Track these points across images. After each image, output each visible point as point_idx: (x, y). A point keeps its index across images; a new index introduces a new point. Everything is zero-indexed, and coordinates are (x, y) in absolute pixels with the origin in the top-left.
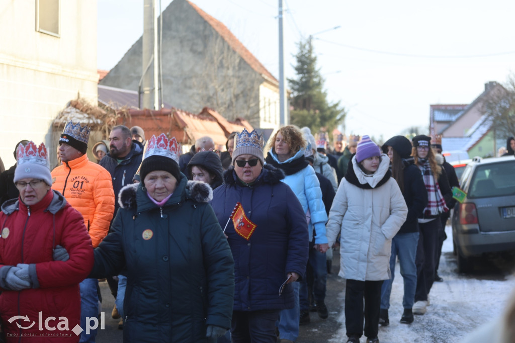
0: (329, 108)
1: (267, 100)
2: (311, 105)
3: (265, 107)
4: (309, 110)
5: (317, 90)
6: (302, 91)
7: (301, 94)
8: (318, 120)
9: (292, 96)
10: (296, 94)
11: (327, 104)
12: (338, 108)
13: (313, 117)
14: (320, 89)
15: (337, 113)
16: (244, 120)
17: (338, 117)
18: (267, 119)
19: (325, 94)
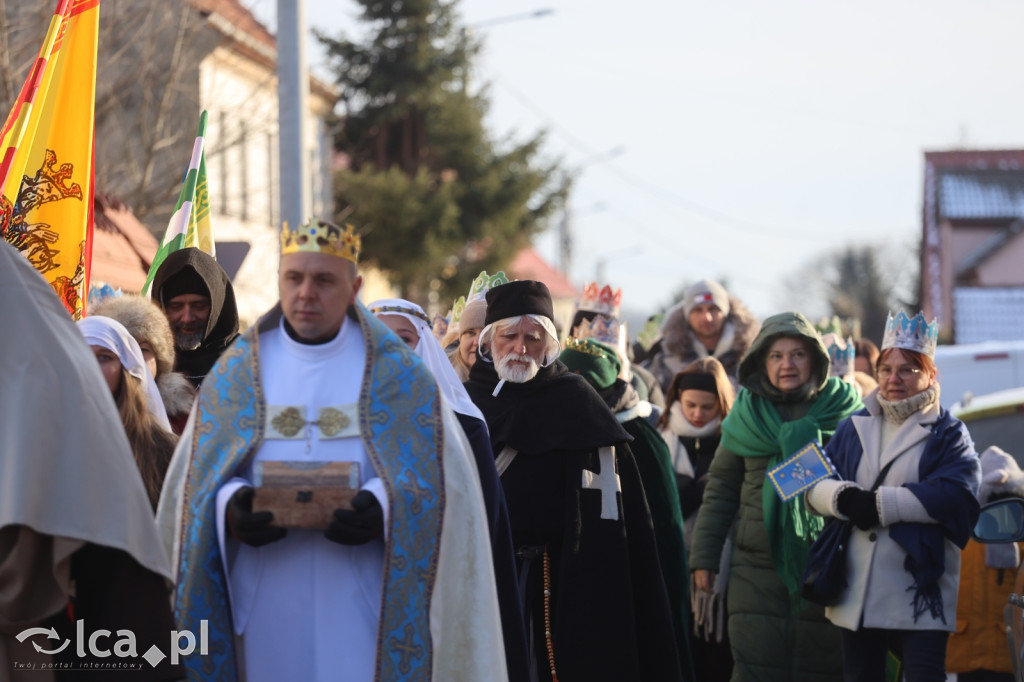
0: (497, 163)
1: (232, 125)
2: (424, 152)
3: (221, 150)
4: (411, 172)
5: (455, 86)
6: (385, 91)
7: (379, 101)
8: (452, 211)
9: (340, 109)
10: (358, 102)
11: (488, 147)
12: (535, 163)
13: (428, 197)
14: (464, 79)
15: (535, 181)
16: (115, 207)
17: (535, 201)
18: (234, 205)
19: (480, 105)
